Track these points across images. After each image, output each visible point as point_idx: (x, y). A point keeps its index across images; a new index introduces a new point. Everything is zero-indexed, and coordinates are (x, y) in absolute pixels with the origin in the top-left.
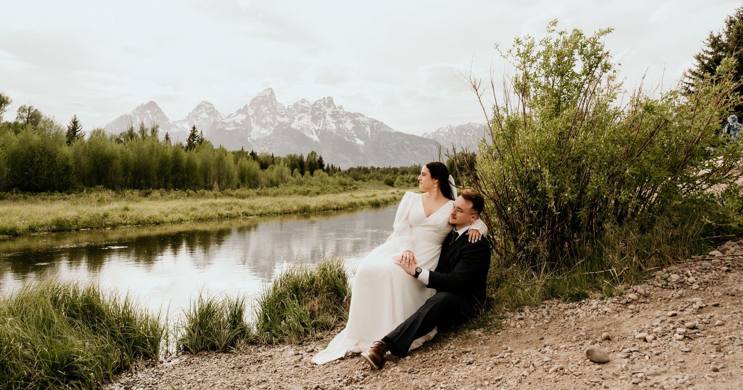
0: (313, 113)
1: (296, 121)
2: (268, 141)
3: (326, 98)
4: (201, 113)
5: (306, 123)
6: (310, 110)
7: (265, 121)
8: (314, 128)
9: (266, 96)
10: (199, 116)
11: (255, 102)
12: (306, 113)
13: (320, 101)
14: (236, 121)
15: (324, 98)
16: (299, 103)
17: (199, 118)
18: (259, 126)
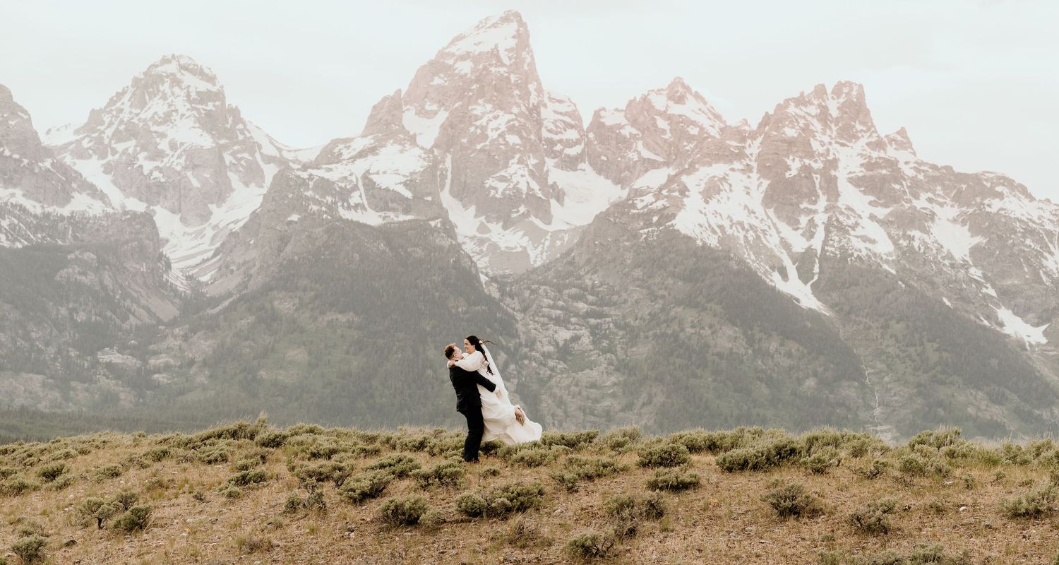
0: (770, 166)
1: (694, 201)
2: (577, 298)
3: (829, 90)
4: (167, 119)
5: (741, 216)
6: (754, 148)
7: (501, 186)
8: (786, 245)
9: (494, 54)
10: (163, 135)
11: (437, 81)
12: (737, 165)
13: (801, 101)
14: (383, 181)
15: (820, 91)
16: (660, 103)
17: (163, 145)
18: (473, 209)
